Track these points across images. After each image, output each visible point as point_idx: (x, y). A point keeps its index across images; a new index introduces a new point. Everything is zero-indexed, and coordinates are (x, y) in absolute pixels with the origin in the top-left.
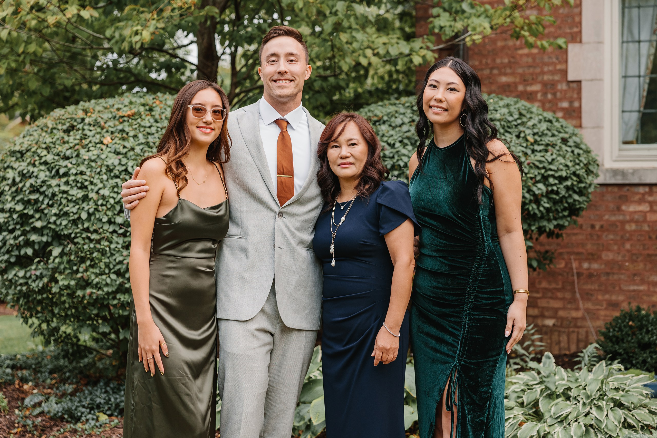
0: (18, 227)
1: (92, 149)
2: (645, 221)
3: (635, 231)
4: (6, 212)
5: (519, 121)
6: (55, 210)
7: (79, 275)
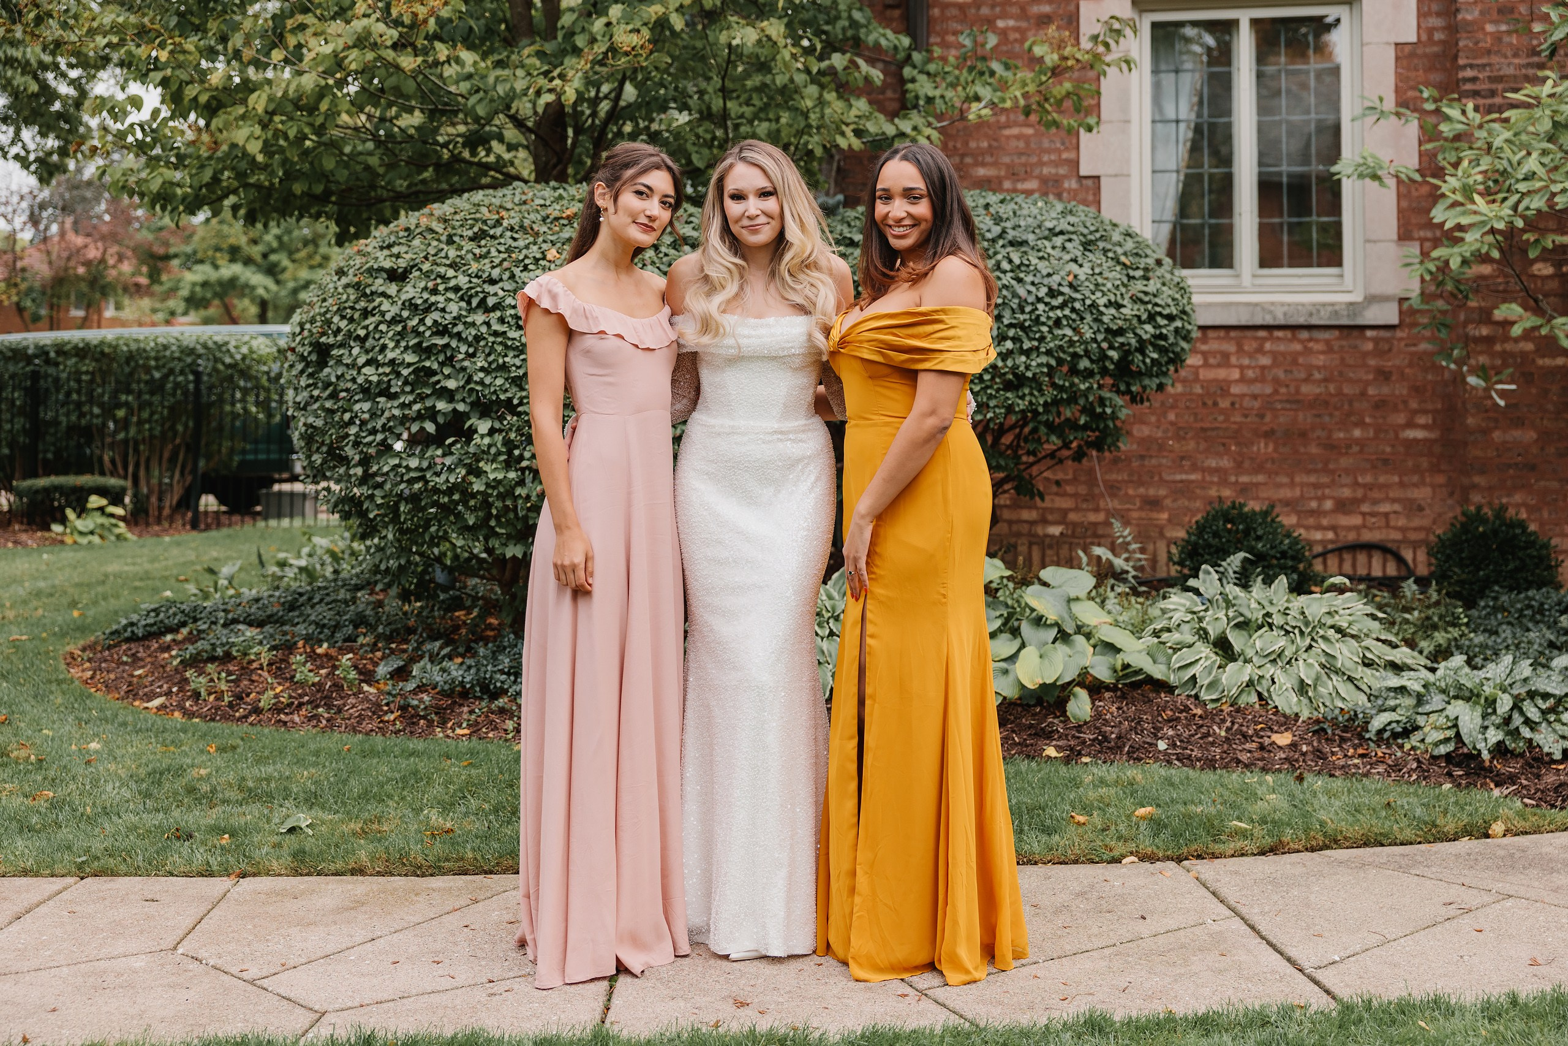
0: (408, 389)
1: (531, 267)
2: (1197, 379)
3: (1181, 394)
4: (384, 364)
5: (1098, 235)
6: (481, 363)
7: (524, 464)
